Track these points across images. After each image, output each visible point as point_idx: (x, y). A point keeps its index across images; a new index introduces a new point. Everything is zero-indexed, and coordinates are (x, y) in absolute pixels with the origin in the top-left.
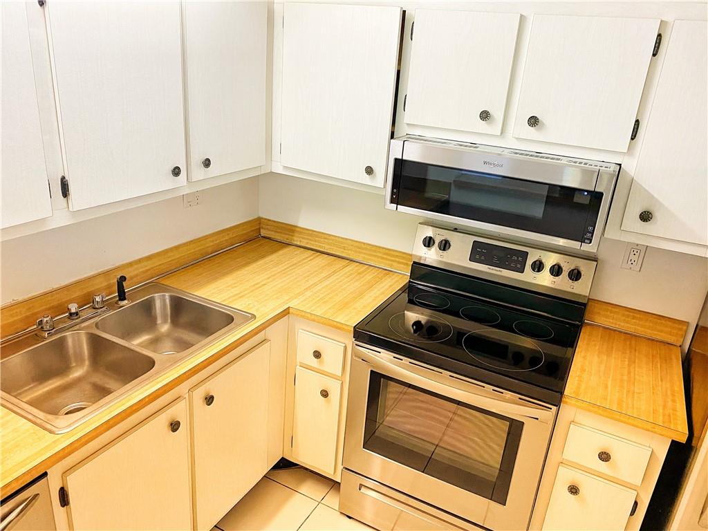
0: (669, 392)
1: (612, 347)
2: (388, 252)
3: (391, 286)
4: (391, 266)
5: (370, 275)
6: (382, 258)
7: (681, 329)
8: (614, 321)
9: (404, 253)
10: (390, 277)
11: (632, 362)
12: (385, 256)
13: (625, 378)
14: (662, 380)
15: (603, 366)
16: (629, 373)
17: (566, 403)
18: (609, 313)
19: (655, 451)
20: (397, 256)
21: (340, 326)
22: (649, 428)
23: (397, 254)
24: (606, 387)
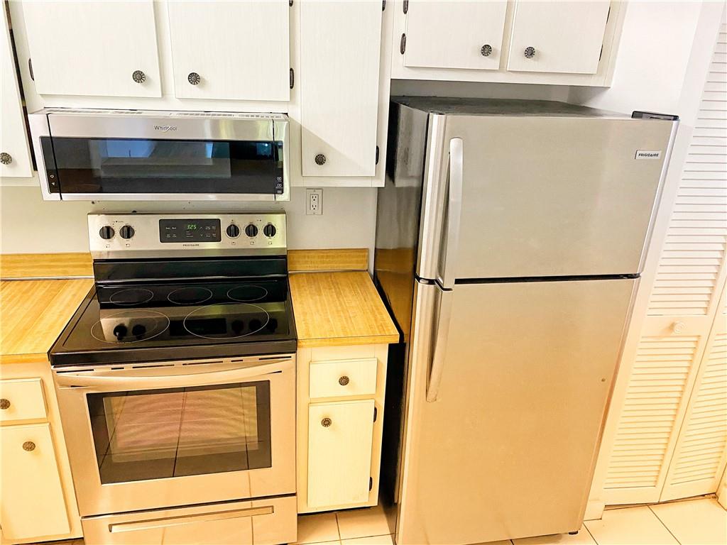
0: (374, 308)
1: (319, 288)
2: (56, 258)
3: (74, 295)
4: (65, 272)
5: (41, 291)
6: (50, 267)
7: (364, 256)
8: (313, 265)
9: (78, 254)
10: (70, 285)
11: (339, 294)
12: (52, 264)
13: (339, 308)
14: (365, 301)
15: (319, 305)
16: (341, 304)
17: (302, 347)
18: (307, 259)
19: (379, 358)
20: (70, 259)
21: (28, 357)
22: (371, 341)
23: (69, 257)
24: (329, 321)
